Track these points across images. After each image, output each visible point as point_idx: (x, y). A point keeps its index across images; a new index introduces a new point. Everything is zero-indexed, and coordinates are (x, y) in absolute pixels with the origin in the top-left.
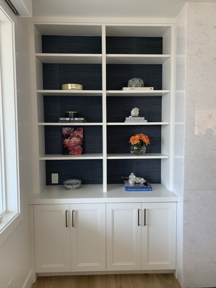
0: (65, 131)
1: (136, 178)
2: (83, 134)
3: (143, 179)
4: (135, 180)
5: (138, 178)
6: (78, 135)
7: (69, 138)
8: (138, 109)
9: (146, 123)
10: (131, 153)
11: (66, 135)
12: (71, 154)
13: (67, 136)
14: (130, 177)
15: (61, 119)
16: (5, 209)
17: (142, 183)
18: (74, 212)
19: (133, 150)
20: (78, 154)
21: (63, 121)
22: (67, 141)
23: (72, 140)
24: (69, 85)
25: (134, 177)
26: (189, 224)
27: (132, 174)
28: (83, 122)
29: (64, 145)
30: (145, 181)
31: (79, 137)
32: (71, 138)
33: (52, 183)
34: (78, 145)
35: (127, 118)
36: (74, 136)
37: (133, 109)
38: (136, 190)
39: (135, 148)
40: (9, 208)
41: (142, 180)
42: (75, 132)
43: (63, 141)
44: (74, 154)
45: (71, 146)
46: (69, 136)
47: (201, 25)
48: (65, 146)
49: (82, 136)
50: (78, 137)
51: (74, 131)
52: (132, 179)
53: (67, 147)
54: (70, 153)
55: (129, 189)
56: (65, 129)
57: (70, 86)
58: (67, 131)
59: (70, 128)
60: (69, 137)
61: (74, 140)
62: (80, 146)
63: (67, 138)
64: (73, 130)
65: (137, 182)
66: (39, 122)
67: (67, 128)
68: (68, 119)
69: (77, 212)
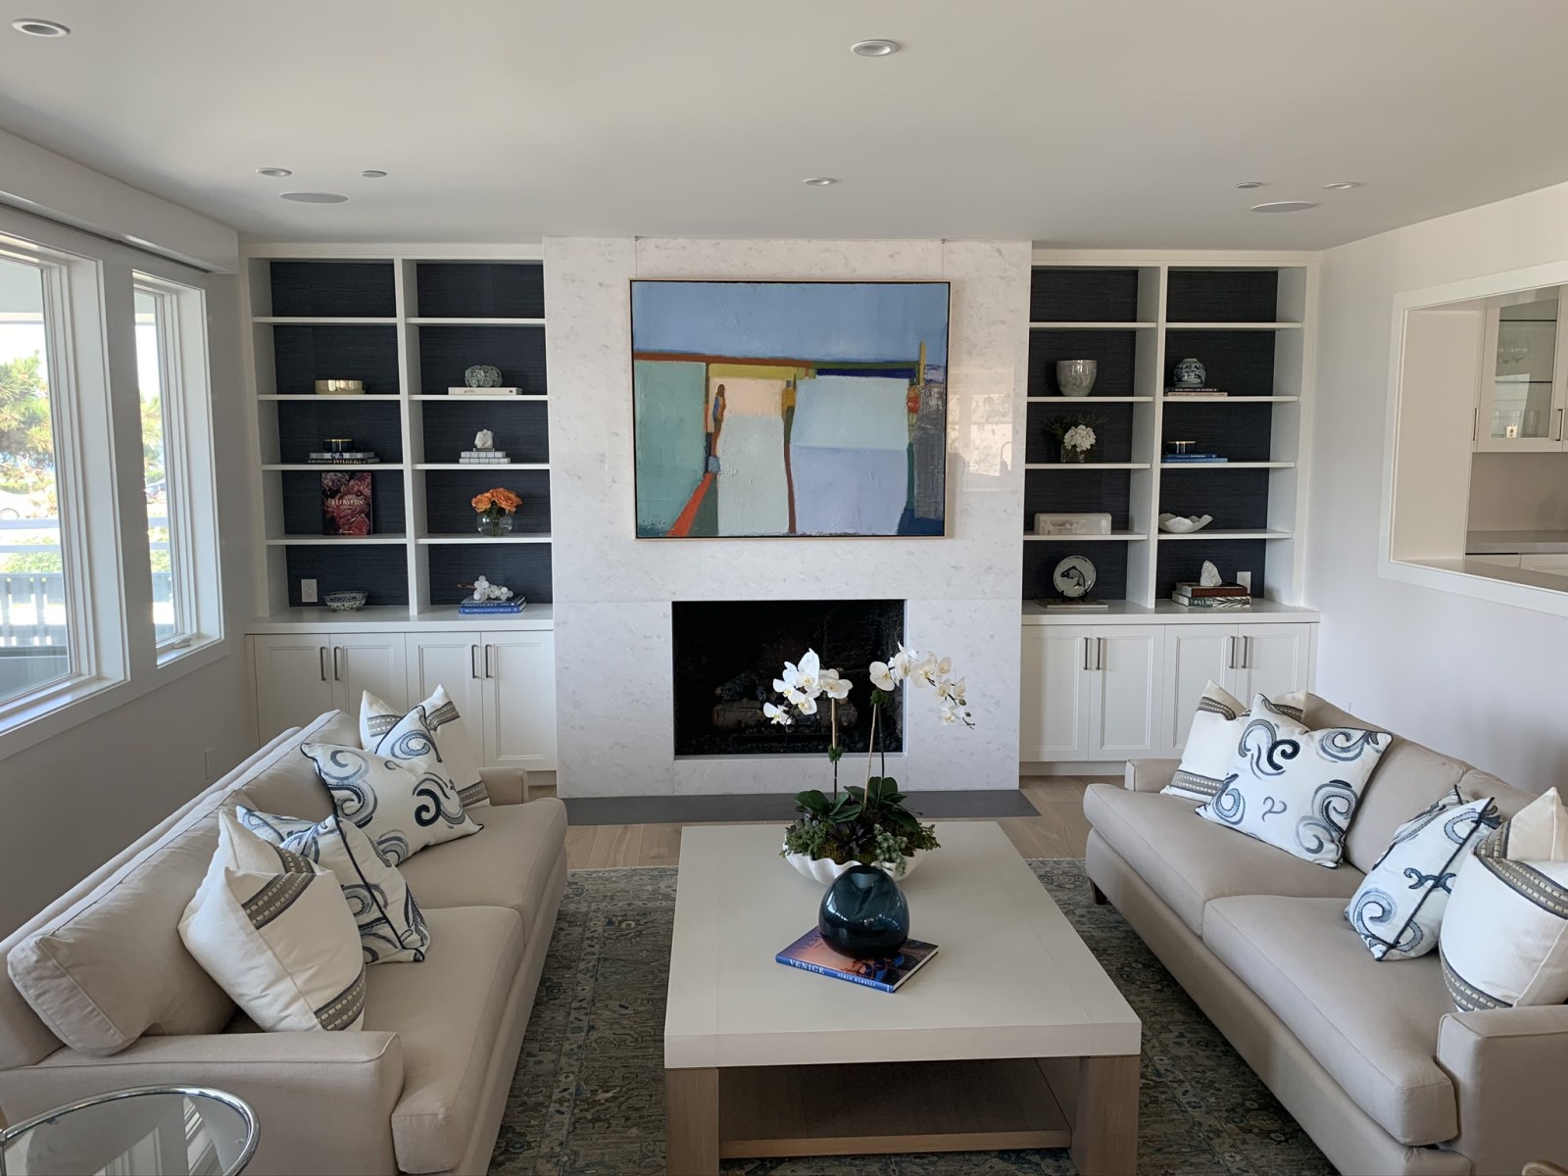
0: (327, 481)
1: (490, 587)
2: (370, 487)
3: (505, 590)
4: (487, 592)
5: (494, 587)
6: (359, 491)
7: (338, 497)
8: (489, 434)
9: (505, 465)
10: (479, 532)
11: (330, 489)
12: (343, 534)
13: (334, 493)
14: (476, 584)
15: (313, 455)
16: (195, 631)
17: (504, 598)
18: (338, 650)
19: (483, 524)
20: (360, 534)
21: (316, 459)
22: (333, 502)
23: (344, 502)
24: (330, 382)
25: (486, 584)
26: (567, 668)
27: (482, 578)
28: (362, 461)
29: (325, 512)
30: (511, 594)
31: (362, 494)
32: (341, 498)
33: (303, 601)
34: (360, 513)
35: (463, 454)
36: (348, 493)
37: (479, 435)
38: (482, 610)
39: (484, 520)
40: (204, 631)
41: (504, 592)
42: (352, 483)
43: (323, 504)
44: (350, 534)
45: (343, 514)
46: (338, 491)
47: (573, 281)
48: (328, 516)
49: (368, 492)
50: (359, 494)
51: (349, 481)
52: (482, 587)
53: (333, 519)
54: (341, 531)
55: (467, 611)
56: (328, 477)
57: (332, 385)
58: (333, 481)
59: (339, 474)
60: (337, 494)
61: (351, 502)
62: (363, 515)
63: (333, 497)
64: (348, 477)
65: (492, 596)
66: (263, 463)
67: (332, 474)
68: (328, 456)
69: (344, 651)
